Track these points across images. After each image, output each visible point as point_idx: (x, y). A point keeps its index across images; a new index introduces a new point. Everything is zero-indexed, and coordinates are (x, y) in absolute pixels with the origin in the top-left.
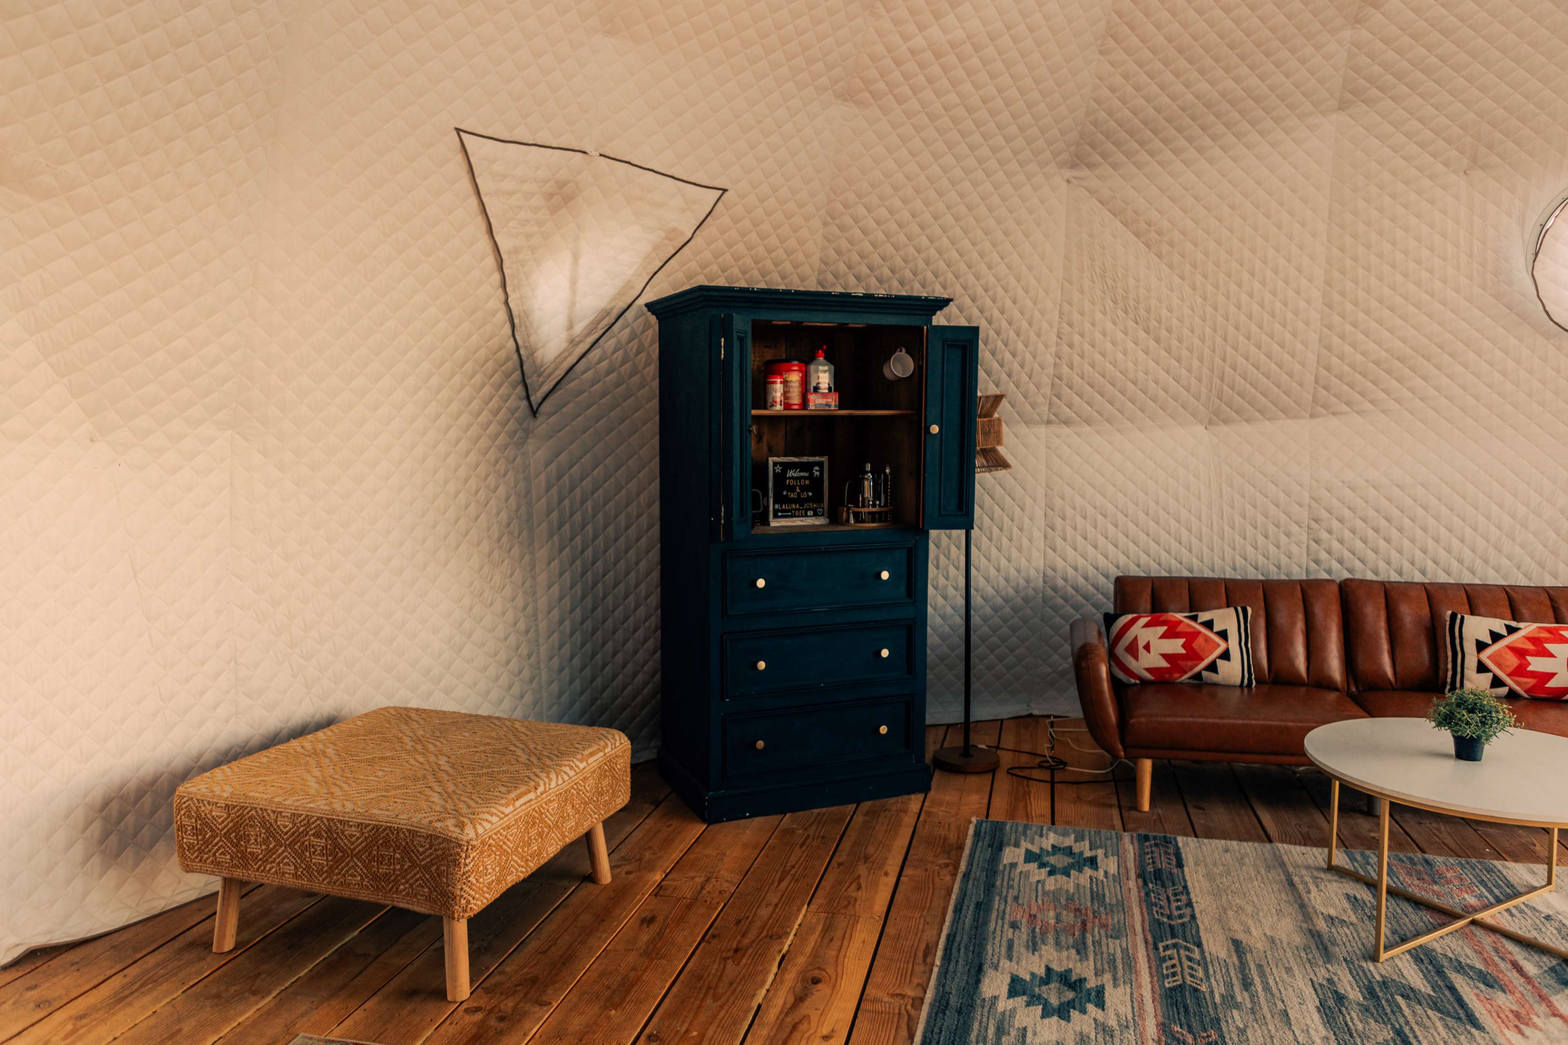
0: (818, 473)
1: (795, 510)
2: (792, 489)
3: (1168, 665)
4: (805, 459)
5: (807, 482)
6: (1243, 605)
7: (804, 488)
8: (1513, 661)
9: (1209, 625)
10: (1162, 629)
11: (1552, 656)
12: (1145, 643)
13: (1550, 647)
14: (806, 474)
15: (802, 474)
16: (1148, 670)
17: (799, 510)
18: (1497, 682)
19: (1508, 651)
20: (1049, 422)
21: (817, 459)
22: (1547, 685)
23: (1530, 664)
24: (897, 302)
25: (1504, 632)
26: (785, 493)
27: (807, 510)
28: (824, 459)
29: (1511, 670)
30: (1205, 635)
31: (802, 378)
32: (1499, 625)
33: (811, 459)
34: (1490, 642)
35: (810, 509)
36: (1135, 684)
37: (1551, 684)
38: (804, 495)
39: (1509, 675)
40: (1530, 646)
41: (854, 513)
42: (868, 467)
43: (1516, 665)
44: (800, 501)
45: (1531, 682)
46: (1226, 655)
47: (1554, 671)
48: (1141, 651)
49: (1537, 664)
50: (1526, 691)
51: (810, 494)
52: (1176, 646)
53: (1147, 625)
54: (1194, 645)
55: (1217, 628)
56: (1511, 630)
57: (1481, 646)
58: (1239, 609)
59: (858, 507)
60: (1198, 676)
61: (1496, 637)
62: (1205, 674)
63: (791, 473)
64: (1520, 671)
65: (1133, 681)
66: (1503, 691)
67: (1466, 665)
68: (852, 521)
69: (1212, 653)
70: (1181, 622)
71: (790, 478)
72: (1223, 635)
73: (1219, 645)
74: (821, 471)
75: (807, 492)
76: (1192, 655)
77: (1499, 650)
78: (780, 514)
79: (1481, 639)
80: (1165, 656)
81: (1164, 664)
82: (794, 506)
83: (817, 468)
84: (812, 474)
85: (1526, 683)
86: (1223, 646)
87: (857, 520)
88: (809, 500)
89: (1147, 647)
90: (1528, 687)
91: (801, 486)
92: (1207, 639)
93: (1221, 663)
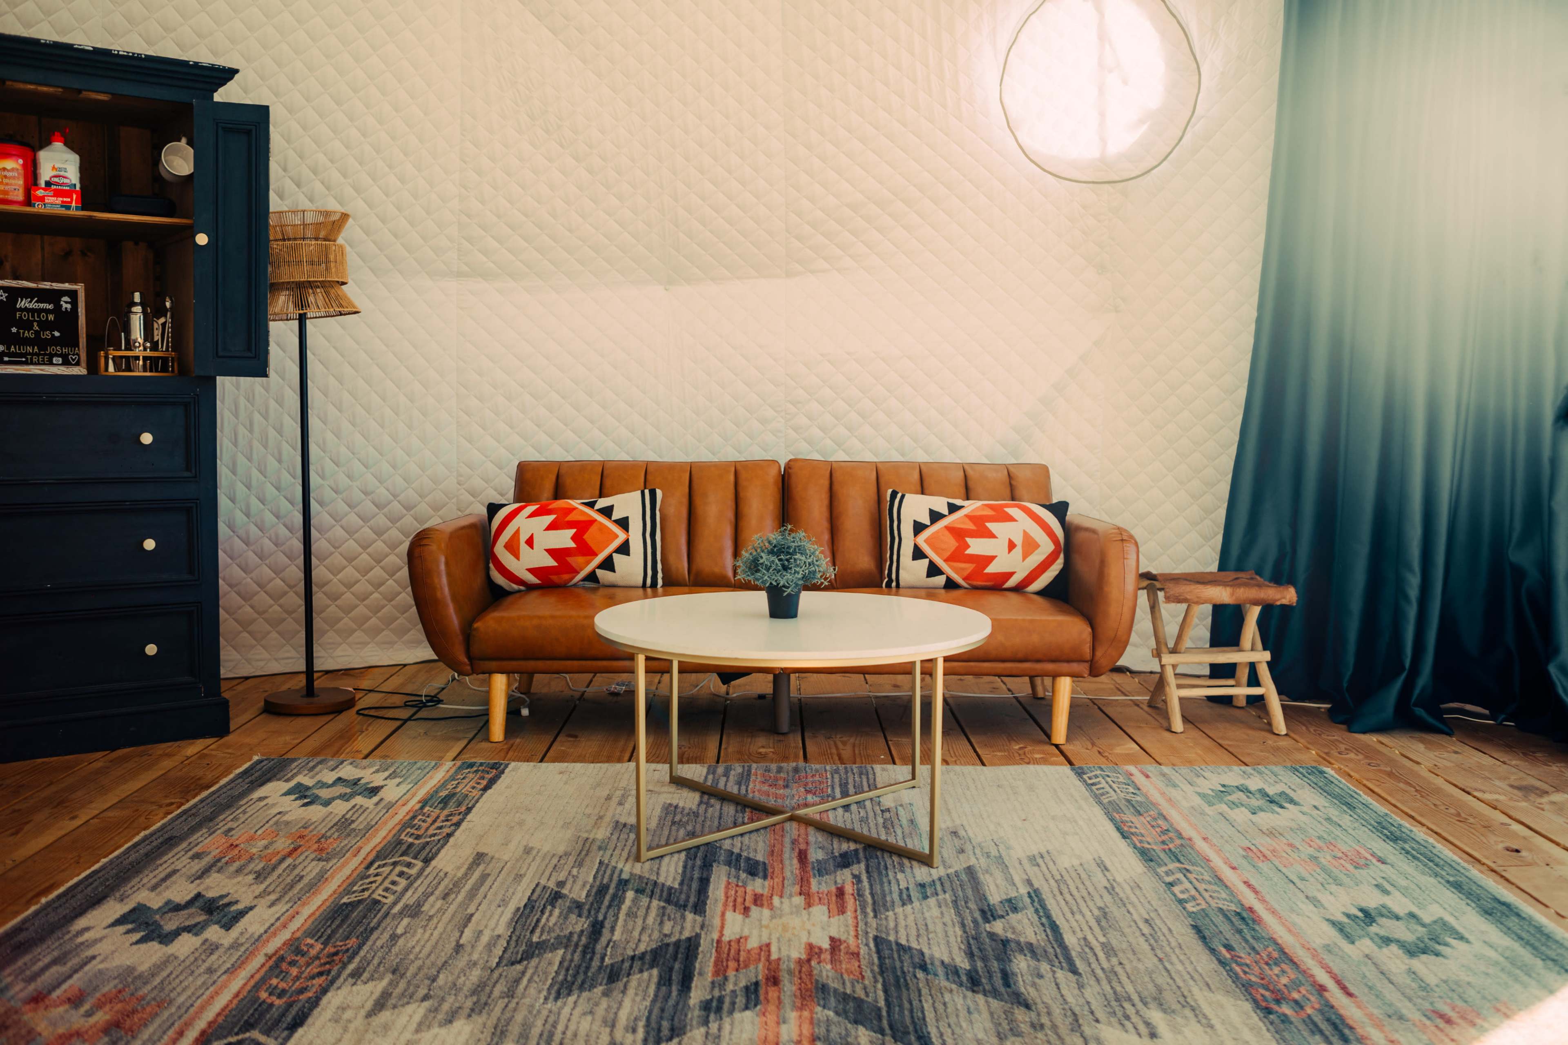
0: (69, 306)
1: (32, 354)
2: (28, 325)
3: (556, 564)
4: (46, 285)
5: (51, 317)
6: (652, 487)
7: (46, 325)
8: (951, 543)
9: (607, 512)
10: (549, 519)
11: (993, 536)
12: (527, 537)
13: (991, 526)
14: (50, 307)
15: (42, 305)
16: (531, 571)
17: (38, 355)
18: (933, 570)
19: (947, 533)
20: (459, 275)
21: (67, 286)
22: (987, 571)
23: (969, 546)
24: (146, 64)
25: (945, 511)
26: (14, 330)
27: (51, 356)
28: (80, 287)
29: (948, 554)
30: (601, 523)
31: (24, 166)
32: (940, 504)
33: (57, 286)
34: (929, 523)
35: (58, 356)
36: (519, 591)
37: (990, 569)
38: (47, 335)
39: (946, 561)
40: (971, 526)
41: (114, 359)
42: (137, 297)
43: (953, 549)
44: (43, 344)
45: (969, 567)
46: (624, 549)
47: (994, 554)
48: (524, 547)
49: (977, 546)
50: (964, 579)
51: (57, 334)
52: (564, 539)
53: (533, 515)
54: (586, 537)
55: (616, 515)
56: (953, 508)
57: (918, 528)
58: (647, 492)
59: (120, 349)
60: (592, 577)
61: (935, 516)
62: (600, 573)
63: (23, 303)
64: (958, 556)
65: (515, 587)
66: (941, 580)
67: (901, 552)
68: (111, 368)
69: (608, 546)
70: (575, 509)
71: (21, 310)
72: (624, 523)
73: (617, 536)
74: (74, 303)
75: (52, 330)
76: (584, 549)
77: (937, 532)
78: (6, 359)
79: (919, 520)
80: (552, 552)
81: (550, 562)
82: (30, 349)
83: (66, 299)
84: (58, 306)
85: (963, 569)
86: (622, 536)
87: (117, 368)
88: (54, 341)
89: (530, 542)
90: (966, 574)
91: (40, 323)
92: (603, 527)
93: (618, 558)
